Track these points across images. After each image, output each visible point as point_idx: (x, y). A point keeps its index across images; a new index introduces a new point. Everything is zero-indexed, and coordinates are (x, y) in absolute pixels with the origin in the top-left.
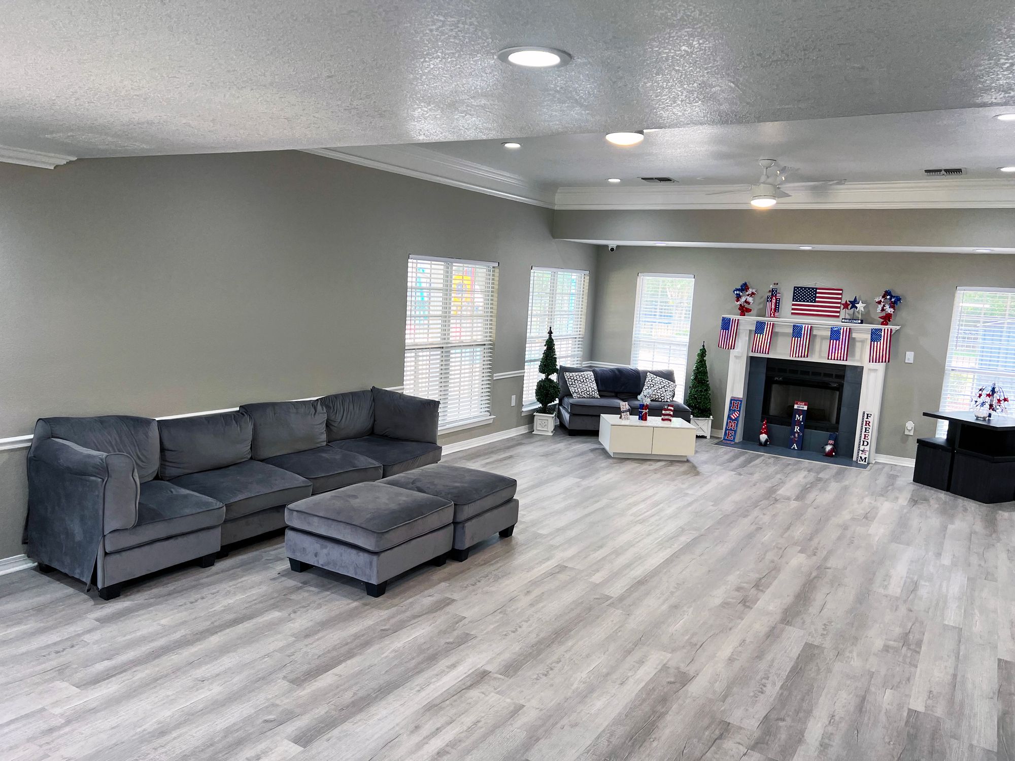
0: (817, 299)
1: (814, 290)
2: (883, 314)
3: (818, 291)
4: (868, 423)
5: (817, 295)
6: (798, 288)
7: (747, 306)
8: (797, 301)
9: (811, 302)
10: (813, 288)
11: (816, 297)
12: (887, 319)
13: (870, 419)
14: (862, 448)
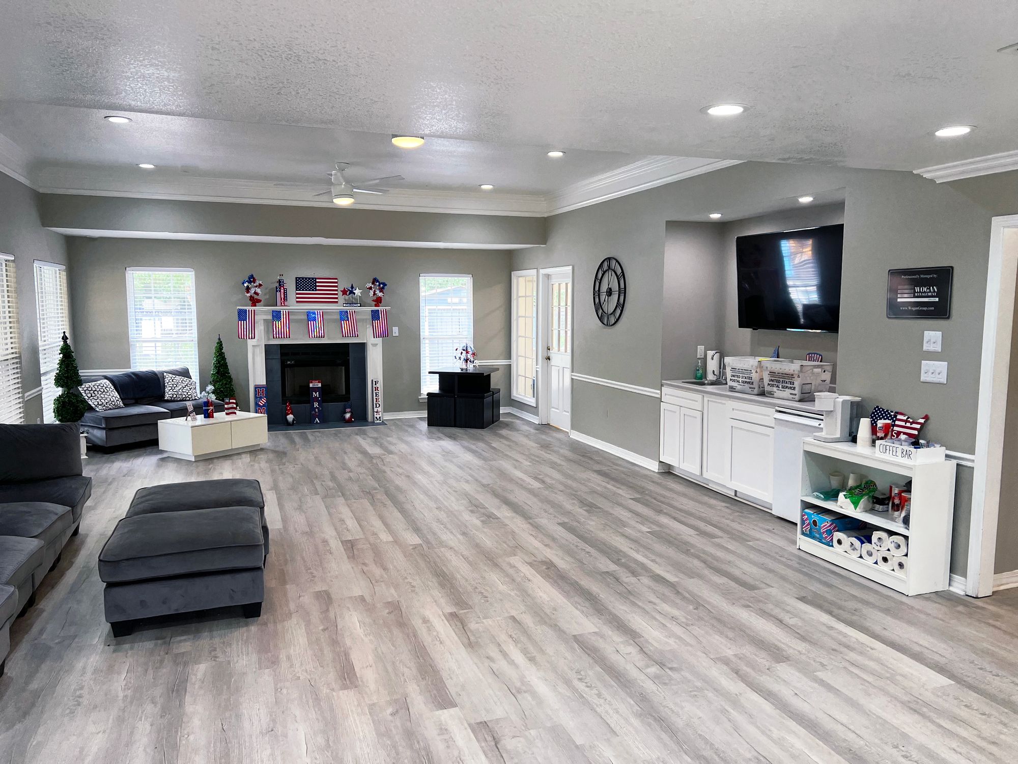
0: (317, 288)
1: (314, 280)
2: (375, 298)
3: (317, 280)
4: (377, 389)
5: (317, 284)
6: (299, 278)
7: (256, 297)
8: (300, 290)
9: (313, 290)
10: (313, 278)
11: (316, 286)
12: (378, 301)
13: (378, 385)
14: (375, 410)
